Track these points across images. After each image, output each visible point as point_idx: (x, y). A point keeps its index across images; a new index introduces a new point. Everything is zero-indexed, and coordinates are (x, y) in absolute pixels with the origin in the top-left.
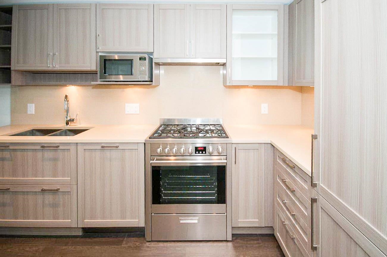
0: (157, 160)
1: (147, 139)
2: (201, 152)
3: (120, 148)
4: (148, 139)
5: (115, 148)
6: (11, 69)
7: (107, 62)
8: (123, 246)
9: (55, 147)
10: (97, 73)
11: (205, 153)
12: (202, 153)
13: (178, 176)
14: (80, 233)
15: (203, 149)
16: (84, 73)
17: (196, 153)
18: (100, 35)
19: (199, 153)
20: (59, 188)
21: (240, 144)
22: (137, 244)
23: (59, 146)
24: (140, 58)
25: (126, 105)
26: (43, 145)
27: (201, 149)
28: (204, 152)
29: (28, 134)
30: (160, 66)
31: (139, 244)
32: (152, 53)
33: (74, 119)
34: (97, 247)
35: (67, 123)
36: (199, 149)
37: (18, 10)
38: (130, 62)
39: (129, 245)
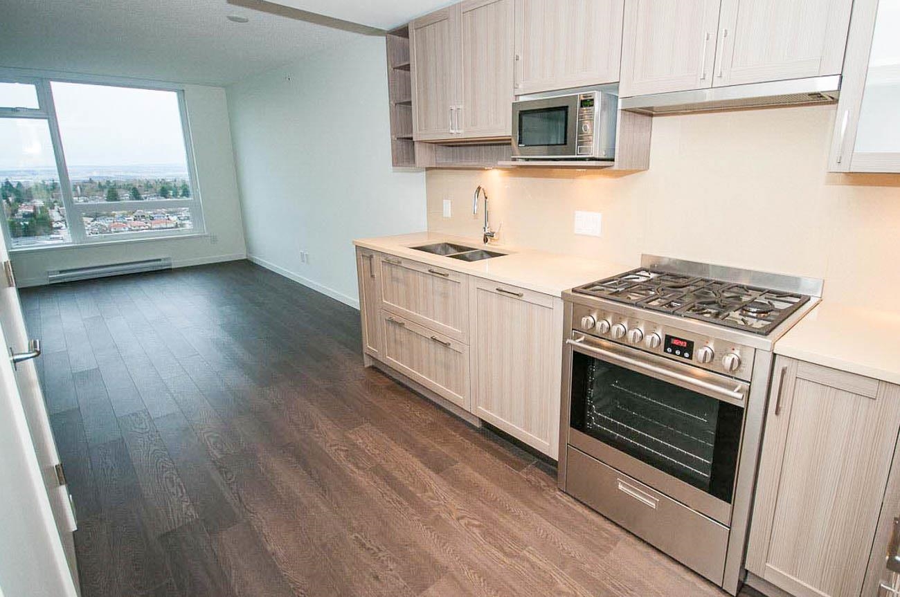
0: (586, 342)
1: (568, 292)
2: (678, 352)
3: (524, 298)
4: (570, 292)
5: (516, 297)
6: (414, 140)
7: (524, 118)
8: (520, 473)
9: (442, 275)
10: (510, 144)
11: (690, 357)
12: (681, 355)
13: (631, 392)
14: (478, 425)
15: (685, 346)
16: (482, 145)
17: (665, 351)
18: (520, 58)
19: (673, 353)
20: (450, 342)
21: (803, 363)
22: (543, 483)
23: (448, 275)
24: (582, 101)
25: (578, 214)
26: (432, 268)
27: (682, 344)
28: (687, 355)
29: (439, 249)
30: (654, 118)
31: (544, 486)
32: (616, 86)
33: (493, 233)
34: (487, 455)
35: (486, 240)
36: (675, 342)
37: (414, 31)
38: (562, 113)
39: (530, 476)
